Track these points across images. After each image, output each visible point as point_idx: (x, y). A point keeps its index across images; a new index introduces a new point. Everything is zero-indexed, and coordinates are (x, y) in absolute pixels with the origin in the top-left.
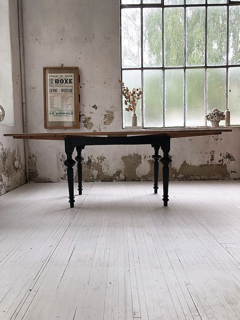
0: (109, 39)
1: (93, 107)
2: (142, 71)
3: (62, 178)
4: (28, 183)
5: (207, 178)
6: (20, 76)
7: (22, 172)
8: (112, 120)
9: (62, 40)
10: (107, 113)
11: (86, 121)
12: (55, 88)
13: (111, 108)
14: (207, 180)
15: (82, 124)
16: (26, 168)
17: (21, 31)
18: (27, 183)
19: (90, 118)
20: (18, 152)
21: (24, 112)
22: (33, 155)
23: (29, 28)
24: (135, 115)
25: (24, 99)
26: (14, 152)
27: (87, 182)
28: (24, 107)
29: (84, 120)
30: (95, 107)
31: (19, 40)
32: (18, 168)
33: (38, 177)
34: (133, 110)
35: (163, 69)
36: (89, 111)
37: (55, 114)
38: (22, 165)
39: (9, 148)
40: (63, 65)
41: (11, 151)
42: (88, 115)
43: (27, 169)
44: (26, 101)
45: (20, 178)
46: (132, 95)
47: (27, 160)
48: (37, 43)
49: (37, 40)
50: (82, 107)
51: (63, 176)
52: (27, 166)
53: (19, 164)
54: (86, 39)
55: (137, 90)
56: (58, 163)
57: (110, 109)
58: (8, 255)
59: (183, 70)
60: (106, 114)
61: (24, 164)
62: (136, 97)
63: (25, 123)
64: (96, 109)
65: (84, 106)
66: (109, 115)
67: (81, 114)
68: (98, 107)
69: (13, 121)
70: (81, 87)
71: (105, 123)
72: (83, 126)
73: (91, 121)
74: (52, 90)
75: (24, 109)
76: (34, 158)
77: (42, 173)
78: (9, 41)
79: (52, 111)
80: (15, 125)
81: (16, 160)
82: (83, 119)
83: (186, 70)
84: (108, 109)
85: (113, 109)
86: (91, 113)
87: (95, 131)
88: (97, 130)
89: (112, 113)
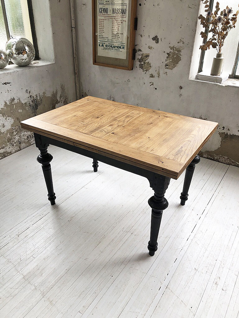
1: (154, 39)
8: (177, 63)
10: (172, 51)
11: (143, 60)
12: (106, 7)
13: (178, 43)
15: (137, 63)
19: (147, 56)
20: (63, 92)
22: (85, 93)
24: (219, 55)
25: (73, 21)
28: (74, 32)
29: (140, 57)
30: (156, 39)
34: (217, 47)
36: (147, 45)
37: (105, 45)
39: (44, 93)
41: (49, 95)
42: (145, 51)
44: (76, 24)
50: (138, 37)
55: (230, 11)
57: (176, 45)
60: (170, 52)
63: (75, 55)
64: (157, 42)
65: (142, 37)
66: (174, 54)
67: (137, 48)
68: (160, 40)
69: (54, 56)
70: (140, 5)
71: (166, 65)
72: (138, 66)
73: (149, 60)
74: (102, 9)
79: (102, 42)
80: (56, 61)
81: (57, 103)
82: (138, 56)
84: (174, 44)
85: (181, 44)
86: (150, 48)
87: (152, 76)
88: (155, 74)
89: (179, 51)
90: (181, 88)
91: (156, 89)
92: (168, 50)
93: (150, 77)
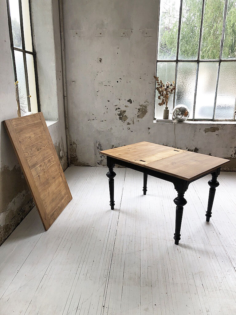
0: (146, 33)
1: (128, 101)
2: (177, 63)
3: (98, 163)
4: (70, 166)
5: (229, 169)
6: (61, 71)
7: (65, 158)
8: (145, 114)
9: (101, 34)
10: (141, 107)
11: (121, 114)
13: (145, 102)
14: (229, 171)
15: (118, 117)
16: (67, 154)
17: (62, 25)
18: (68, 166)
19: (124, 112)
20: (62, 142)
21: (66, 105)
22: (74, 142)
23: (69, 21)
24: (167, 108)
25: (65, 92)
26: (59, 144)
27: (120, 167)
28: (66, 100)
29: (119, 113)
30: (130, 101)
31: (60, 35)
32: (62, 156)
33: (78, 161)
34: (165, 104)
35: (198, 61)
36: (124, 105)
38: (65, 152)
39: (56, 144)
40: (101, 60)
41: (57, 145)
42: (123, 108)
43: (69, 155)
44: (67, 94)
45: (64, 163)
46: (166, 89)
47: (69, 147)
48: (76, 36)
49: (77, 34)
50: (117, 101)
51: (99, 162)
52: (69, 152)
53: (63, 152)
54: (124, 33)
55: (171, 85)
56: (95, 150)
57: (144, 104)
58: (79, 267)
59: (218, 64)
61: (66, 151)
62: (169, 91)
63: (66, 115)
64: (131, 103)
65: (120, 100)
66: (143, 109)
67: (117, 107)
68: (133, 101)
69: (58, 116)
70: (118, 82)
71: (138, 116)
73: (126, 114)
75: (66, 101)
76: (75, 146)
77: (81, 158)
78: (53, 41)
80: (59, 120)
81: (60, 150)
83: (222, 63)
84: (142, 103)
85: (147, 103)
86: (126, 106)
87: (129, 124)
88: (131, 122)
89: (146, 107)
90: (149, 129)
91: (132, 131)
92: (139, 107)
93: (127, 124)
